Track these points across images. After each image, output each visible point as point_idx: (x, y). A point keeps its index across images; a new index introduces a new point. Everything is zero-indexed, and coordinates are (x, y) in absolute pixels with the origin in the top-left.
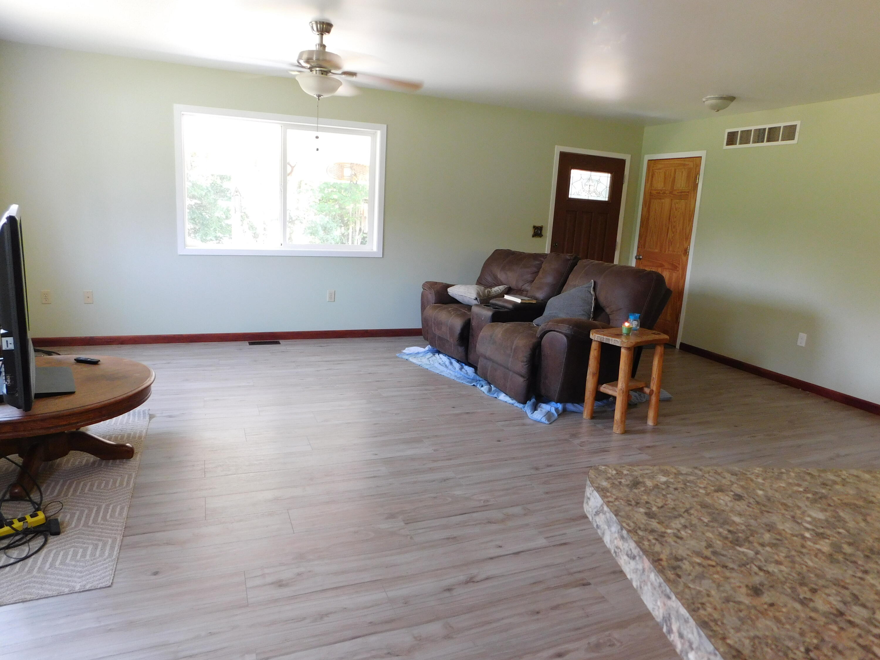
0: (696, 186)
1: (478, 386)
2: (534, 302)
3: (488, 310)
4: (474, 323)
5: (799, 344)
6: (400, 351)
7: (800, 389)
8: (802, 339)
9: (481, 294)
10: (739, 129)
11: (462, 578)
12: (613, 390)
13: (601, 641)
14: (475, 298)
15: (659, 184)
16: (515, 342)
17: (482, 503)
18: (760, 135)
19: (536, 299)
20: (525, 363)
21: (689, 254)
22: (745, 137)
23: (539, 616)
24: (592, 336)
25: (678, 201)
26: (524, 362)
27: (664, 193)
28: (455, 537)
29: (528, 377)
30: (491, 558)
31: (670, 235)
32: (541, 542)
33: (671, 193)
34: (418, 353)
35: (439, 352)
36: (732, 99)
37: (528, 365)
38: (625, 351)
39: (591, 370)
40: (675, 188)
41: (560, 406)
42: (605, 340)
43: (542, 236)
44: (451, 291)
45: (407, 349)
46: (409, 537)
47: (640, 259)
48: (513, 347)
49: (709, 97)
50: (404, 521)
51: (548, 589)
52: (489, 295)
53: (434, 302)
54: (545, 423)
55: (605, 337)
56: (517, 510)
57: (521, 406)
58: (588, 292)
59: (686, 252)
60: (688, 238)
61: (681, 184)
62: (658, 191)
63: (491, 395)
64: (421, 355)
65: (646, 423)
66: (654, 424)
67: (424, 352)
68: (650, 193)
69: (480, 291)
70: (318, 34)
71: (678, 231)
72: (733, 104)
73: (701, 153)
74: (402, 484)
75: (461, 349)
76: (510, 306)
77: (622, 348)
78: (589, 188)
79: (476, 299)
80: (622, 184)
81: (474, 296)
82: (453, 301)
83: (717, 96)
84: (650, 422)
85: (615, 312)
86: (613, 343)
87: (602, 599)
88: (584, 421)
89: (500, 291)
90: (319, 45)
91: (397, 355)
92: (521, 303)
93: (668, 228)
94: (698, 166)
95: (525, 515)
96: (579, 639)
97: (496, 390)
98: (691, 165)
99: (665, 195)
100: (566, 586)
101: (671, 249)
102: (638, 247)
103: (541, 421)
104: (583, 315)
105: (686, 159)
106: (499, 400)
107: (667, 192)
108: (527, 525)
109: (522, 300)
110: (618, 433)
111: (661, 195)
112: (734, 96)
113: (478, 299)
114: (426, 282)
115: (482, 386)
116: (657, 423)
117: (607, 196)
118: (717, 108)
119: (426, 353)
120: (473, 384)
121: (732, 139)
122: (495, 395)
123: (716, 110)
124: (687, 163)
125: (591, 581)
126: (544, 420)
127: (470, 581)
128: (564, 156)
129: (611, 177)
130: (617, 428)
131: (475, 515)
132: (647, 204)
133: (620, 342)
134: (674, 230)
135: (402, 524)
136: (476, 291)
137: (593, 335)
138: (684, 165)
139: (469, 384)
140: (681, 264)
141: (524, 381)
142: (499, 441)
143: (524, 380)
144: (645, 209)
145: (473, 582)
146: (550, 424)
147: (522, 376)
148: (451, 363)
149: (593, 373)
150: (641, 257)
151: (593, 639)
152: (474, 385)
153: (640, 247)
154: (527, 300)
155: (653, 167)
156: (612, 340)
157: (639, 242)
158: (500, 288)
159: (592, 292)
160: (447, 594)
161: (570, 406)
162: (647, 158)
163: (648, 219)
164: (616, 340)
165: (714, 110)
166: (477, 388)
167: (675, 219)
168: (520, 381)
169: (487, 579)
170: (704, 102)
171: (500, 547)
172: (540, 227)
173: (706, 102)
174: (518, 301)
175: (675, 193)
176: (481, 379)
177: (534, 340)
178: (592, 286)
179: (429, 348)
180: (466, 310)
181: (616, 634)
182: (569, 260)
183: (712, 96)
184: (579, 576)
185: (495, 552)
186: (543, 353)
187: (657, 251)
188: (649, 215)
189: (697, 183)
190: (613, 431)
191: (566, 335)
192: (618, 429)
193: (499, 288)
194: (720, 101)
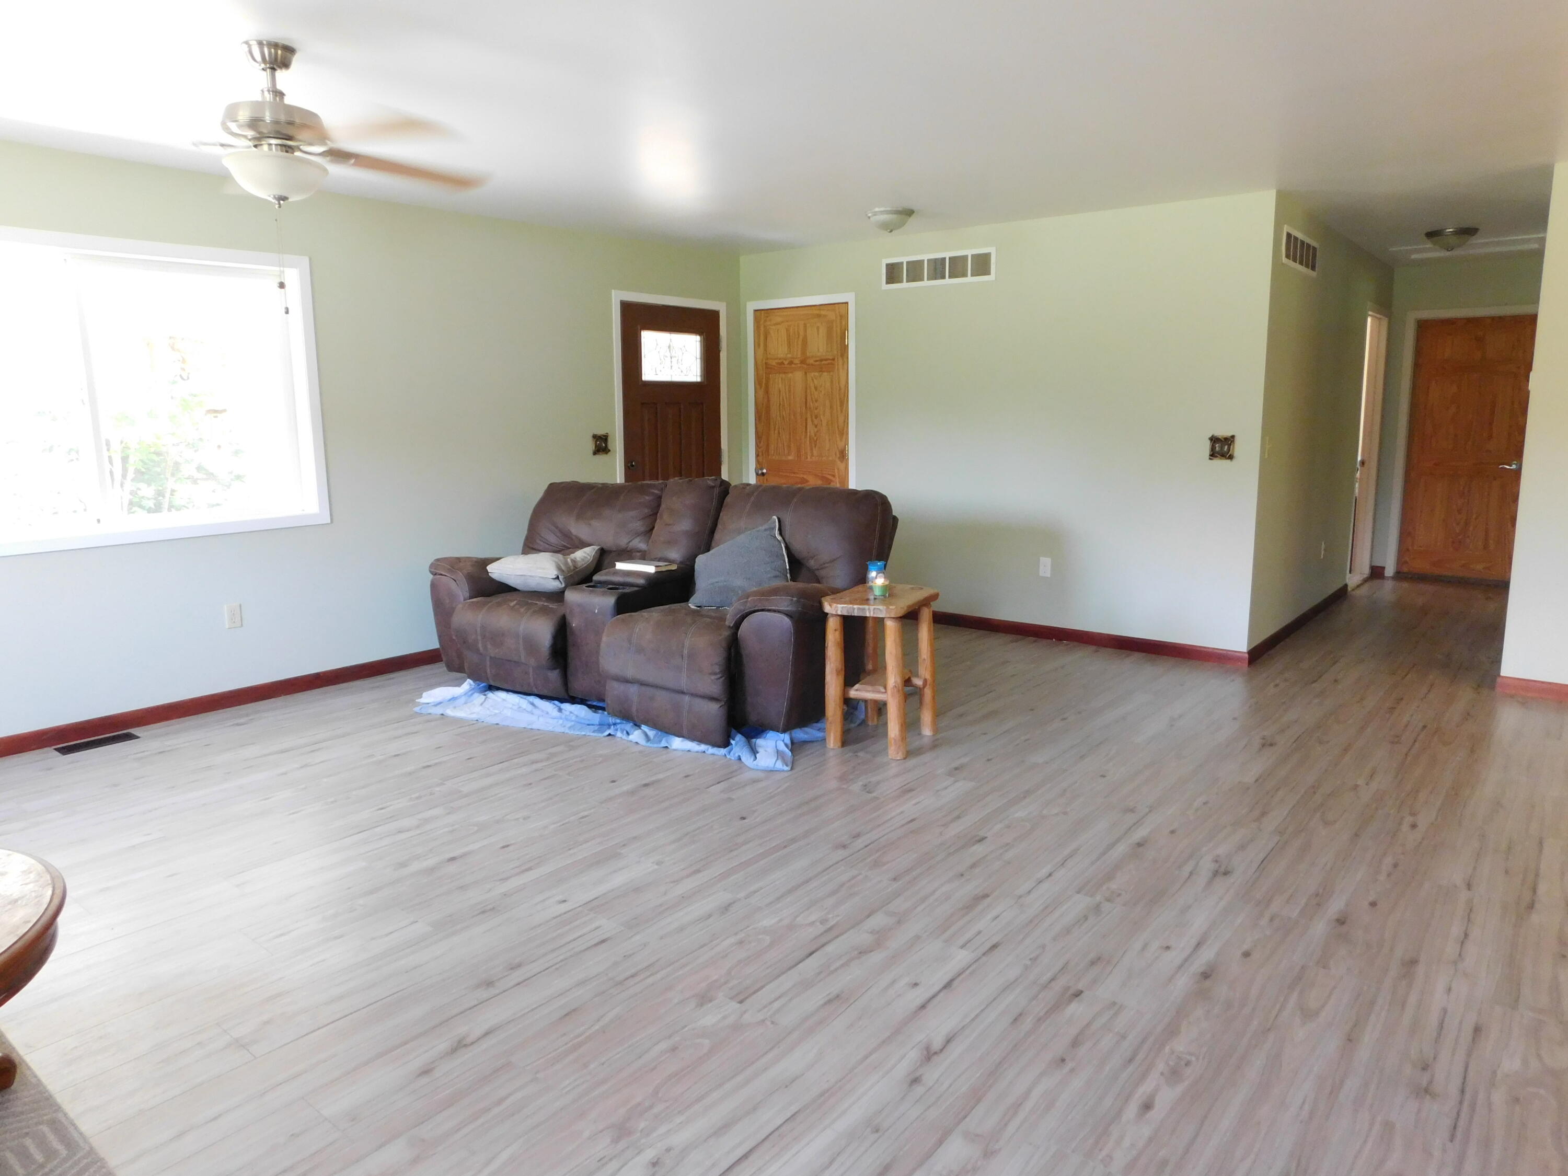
0: (844, 349)
1: (619, 734)
2: (674, 567)
3: (604, 594)
4: (575, 623)
5: (1041, 574)
6: (412, 701)
7: (1054, 640)
8: (1045, 566)
9: (563, 568)
10: (904, 259)
11: (914, 1055)
12: (873, 692)
13: (1171, 1063)
14: (554, 577)
15: (779, 349)
16: (687, 643)
17: (822, 928)
18: (938, 269)
19: (671, 562)
20: (719, 676)
21: (848, 458)
22: (915, 271)
23: (1070, 1065)
24: (827, 608)
25: (817, 374)
26: (715, 674)
27: (791, 363)
28: (838, 996)
29: (725, 699)
30: (923, 1007)
31: (811, 429)
32: (962, 957)
33: (803, 362)
34: (454, 699)
35: (491, 688)
36: (909, 213)
37: (723, 678)
38: (894, 624)
39: (832, 665)
40: (808, 354)
41: (786, 737)
42: (856, 611)
43: (610, 451)
44: (496, 571)
45: (425, 694)
46: (769, 1023)
47: (763, 474)
48: (686, 652)
49: (877, 209)
50: (732, 998)
51: (1040, 1020)
52: (575, 567)
53: (468, 595)
54: (783, 771)
55: (855, 606)
56: (878, 920)
57: (723, 751)
58: (772, 537)
59: (843, 455)
60: (843, 432)
61: (818, 346)
62: (780, 361)
63: (655, 745)
64: (463, 700)
65: (920, 734)
66: (933, 732)
67: (465, 694)
68: (766, 363)
69: (560, 563)
70: (263, 69)
71: (824, 423)
72: (912, 220)
73: (848, 297)
74: (661, 938)
75: (554, 676)
76: (641, 581)
77: (885, 619)
78: (671, 362)
79: (558, 578)
80: (719, 351)
81: (553, 573)
82: (503, 589)
83: (889, 209)
84: (927, 731)
85: (827, 565)
86: (872, 613)
87: (1115, 1007)
88: (831, 754)
89: (589, 557)
90: (269, 91)
91: (417, 709)
92: (656, 572)
93: (806, 420)
94: (844, 317)
95: (899, 922)
96: (1144, 1076)
97: (657, 734)
98: (832, 316)
99: (793, 366)
100: (1056, 1007)
101: (815, 453)
102: (757, 456)
103: (775, 769)
104: (776, 577)
105: (822, 308)
106: (675, 750)
107: (796, 361)
108: (918, 937)
109: (656, 566)
110: (898, 758)
111: (786, 366)
112: (914, 208)
113: (560, 576)
114: (438, 560)
115: (628, 734)
116: (936, 729)
117: (699, 374)
118: (889, 228)
119: (469, 694)
120: (607, 733)
121: (893, 273)
122: (663, 744)
123: (889, 231)
124: (823, 313)
125: (1080, 986)
126: (780, 765)
127: (929, 1055)
128: (628, 309)
129: (701, 341)
130: (894, 752)
131: (829, 948)
132: (763, 383)
133: (885, 612)
134: (816, 422)
135: (734, 1005)
136: (554, 563)
137: (830, 605)
138: (819, 316)
139: (600, 735)
140: (837, 476)
141: (721, 707)
142: (744, 818)
143: (720, 705)
144: (761, 393)
145: (936, 1053)
146: (792, 769)
147: (712, 699)
148: (532, 704)
149: (836, 670)
150: (765, 471)
151: (1161, 1066)
152: (610, 735)
153: (760, 454)
154: (665, 567)
155: (765, 321)
156: (869, 609)
157: (757, 446)
158: (588, 552)
159: (779, 538)
160: (919, 1090)
161: (800, 734)
162: (752, 307)
163: (768, 408)
164: (877, 609)
165: (887, 230)
166: (618, 739)
167: (816, 405)
168: (713, 711)
169: (948, 1041)
170: (869, 217)
171: (916, 984)
172: (604, 436)
173: (871, 219)
174: (650, 569)
175: (811, 361)
176: (618, 721)
177: (726, 633)
178: (775, 527)
179: (471, 685)
180: (544, 601)
181: (1180, 1045)
182: (713, 487)
183: (882, 209)
184: (1058, 986)
185: (919, 996)
186: (744, 652)
187: (790, 458)
188: (769, 401)
189: (846, 343)
190: (890, 757)
191: (787, 615)
192: (898, 753)
193: (585, 552)
194: (895, 216)
